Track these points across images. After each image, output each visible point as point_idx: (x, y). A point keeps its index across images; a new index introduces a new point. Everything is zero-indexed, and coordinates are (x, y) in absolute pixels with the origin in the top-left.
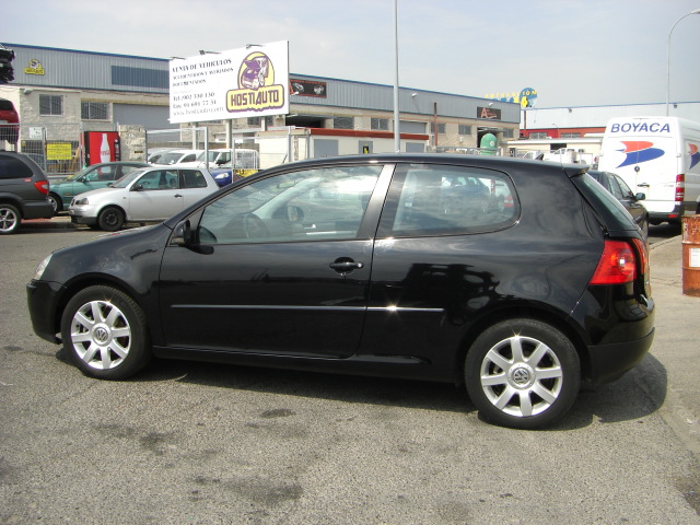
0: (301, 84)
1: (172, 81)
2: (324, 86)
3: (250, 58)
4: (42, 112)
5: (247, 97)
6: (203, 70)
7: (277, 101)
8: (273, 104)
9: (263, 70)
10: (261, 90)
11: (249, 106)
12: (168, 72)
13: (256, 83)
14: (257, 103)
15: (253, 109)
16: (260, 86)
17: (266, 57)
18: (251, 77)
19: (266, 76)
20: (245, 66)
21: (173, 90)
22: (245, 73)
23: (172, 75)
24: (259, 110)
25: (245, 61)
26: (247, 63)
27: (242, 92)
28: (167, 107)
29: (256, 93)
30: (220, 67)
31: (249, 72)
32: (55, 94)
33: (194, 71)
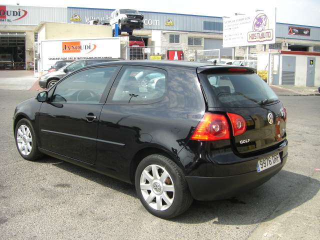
0: (297, 29)
1: (224, 28)
2: (309, 30)
3: (258, 17)
4: (170, 42)
5: (257, 35)
6: (237, 23)
7: (270, 37)
8: (268, 39)
9: (264, 22)
10: (263, 32)
11: (257, 39)
12: (222, 23)
13: (260, 28)
14: (261, 38)
15: (259, 41)
16: (262, 30)
17: (265, 16)
18: (258, 25)
19: (265, 25)
20: (256, 20)
21: (224, 32)
22: (256, 24)
23: (224, 25)
24: (261, 41)
25: (256, 18)
26: (257, 19)
27: (254, 33)
28: (222, 39)
29: (261, 33)
30: (245, 21)
31: (258, 23)
32: (176, 34)
33: (234, 23)
